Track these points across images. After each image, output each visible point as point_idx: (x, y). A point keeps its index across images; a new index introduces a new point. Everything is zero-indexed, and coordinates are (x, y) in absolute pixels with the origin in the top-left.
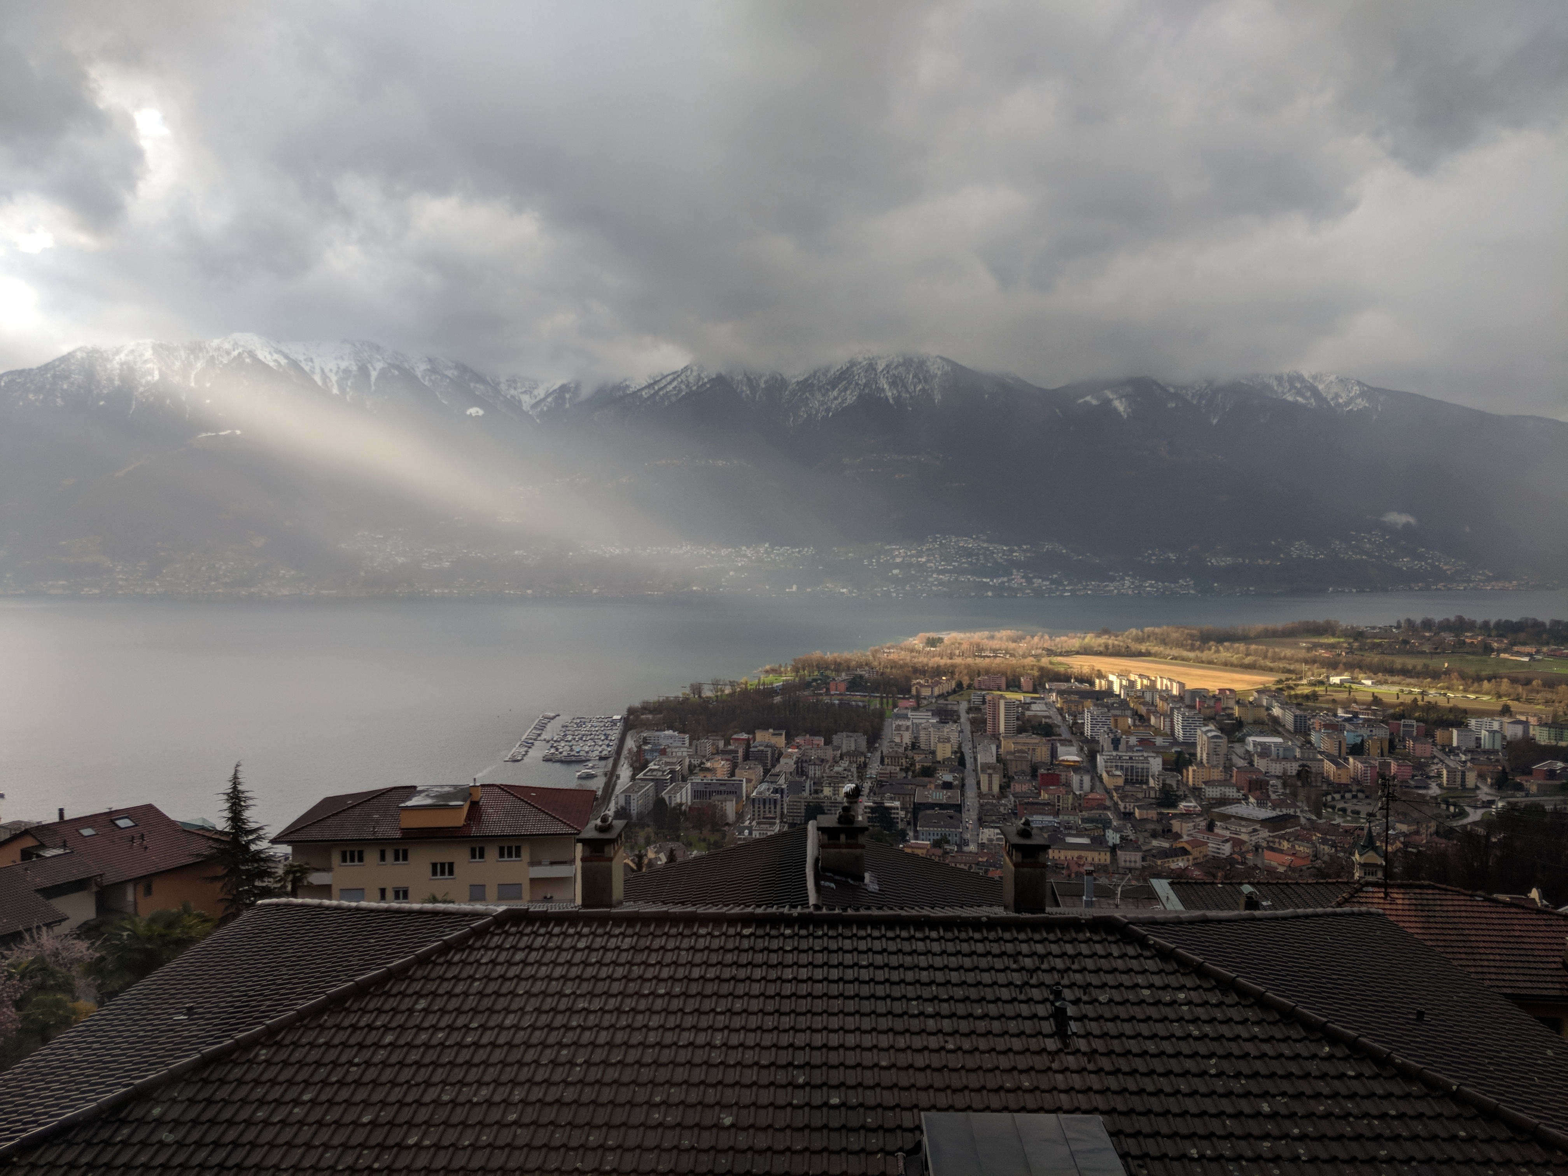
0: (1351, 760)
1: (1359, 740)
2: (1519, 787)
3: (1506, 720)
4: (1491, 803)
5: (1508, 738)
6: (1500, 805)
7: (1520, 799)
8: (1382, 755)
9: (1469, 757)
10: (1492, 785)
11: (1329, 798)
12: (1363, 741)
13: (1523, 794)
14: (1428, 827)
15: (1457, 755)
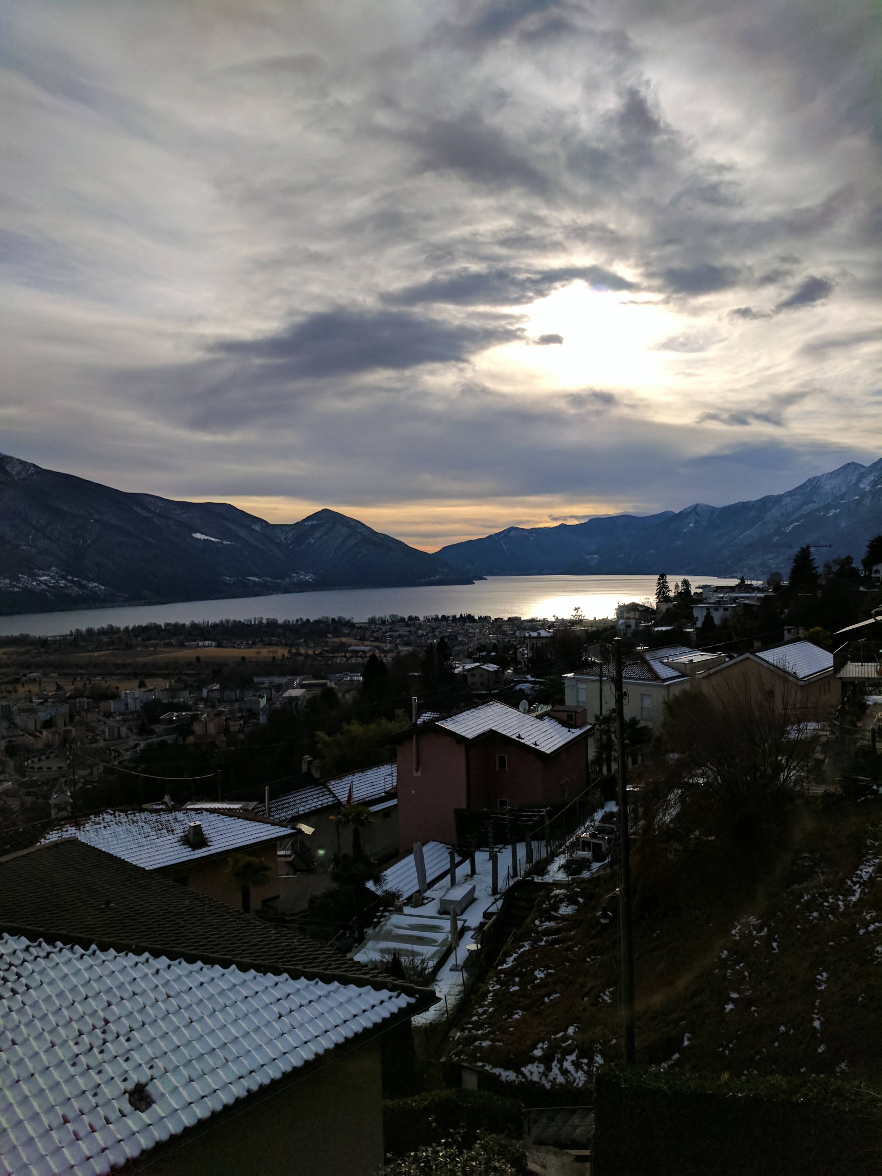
0: (44, 732)
1: (48, 717)
2: (153, 732)
3: (143, 689)
4: (137, 745)
5: (144, 701)
6: (142, 745)
7: (155, 740)
8: (65, 725)
9: (121, 717)
10: (137, 734)
11: (30, 761)
12: (51, 717)
13: (155, 736)
14: (98, 769)
15: (115, 717)
